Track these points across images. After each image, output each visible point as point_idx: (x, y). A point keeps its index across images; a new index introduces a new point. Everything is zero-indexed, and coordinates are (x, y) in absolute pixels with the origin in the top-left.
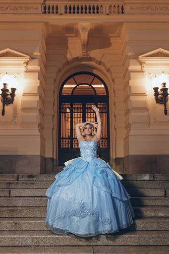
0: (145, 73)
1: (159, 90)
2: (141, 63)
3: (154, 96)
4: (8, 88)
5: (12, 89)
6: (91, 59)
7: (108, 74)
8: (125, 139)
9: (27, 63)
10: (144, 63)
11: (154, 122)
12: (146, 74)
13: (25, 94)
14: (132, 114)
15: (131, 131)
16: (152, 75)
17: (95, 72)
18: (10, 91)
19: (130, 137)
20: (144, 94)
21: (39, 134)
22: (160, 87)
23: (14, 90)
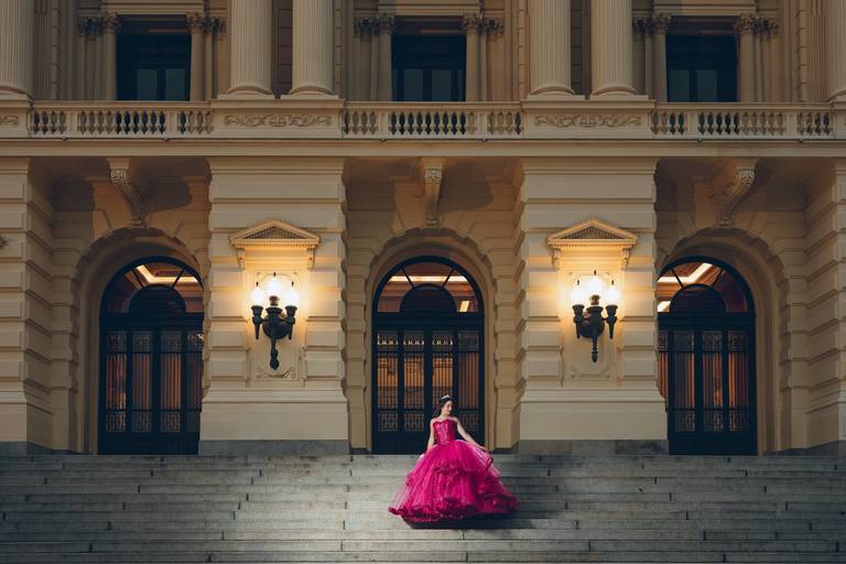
0: (559, 272)
1: (584, 310)
2: (553, 250)
3: (574, 325)
4: (279, 307)
5: (287, 308)
6: (445, 232)
7: (483, 267)
8: (513, 411)
9: (314, 250)
10: (559, 250)
11: (573, 376)
12: (562, 274)
13: (311, 319)
14: (530, 358)
15: (526, 393)
16: (573, 276)
17: (452, 257)
18: (285, 312)
19: (522, 405)
20: (555, 319)
21: (346, 400)
22: (588, 304)
23: (292, 310)
